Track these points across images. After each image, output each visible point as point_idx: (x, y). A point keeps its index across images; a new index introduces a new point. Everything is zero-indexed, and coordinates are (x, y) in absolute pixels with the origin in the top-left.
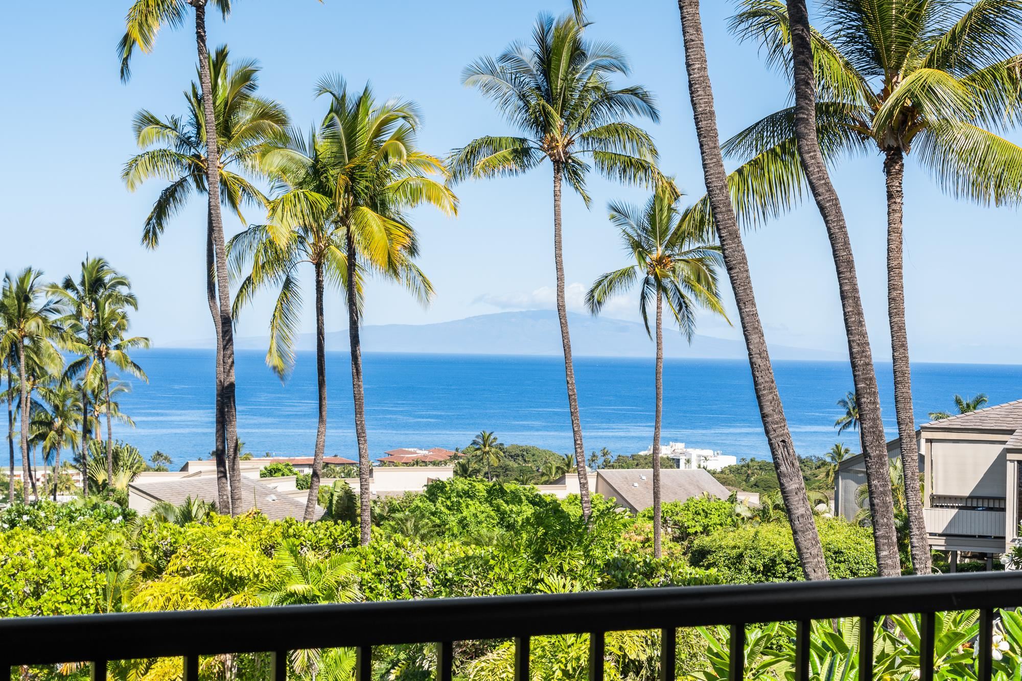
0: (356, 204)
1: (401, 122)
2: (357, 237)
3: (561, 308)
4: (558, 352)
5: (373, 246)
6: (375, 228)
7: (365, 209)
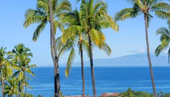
0: (91, 28)
1: (102, 5)
2: (91, 37)
3: (148, 54)
4: (148, 65)
5: (96, 40)
6: (96, 35)
7: (94, 29)
